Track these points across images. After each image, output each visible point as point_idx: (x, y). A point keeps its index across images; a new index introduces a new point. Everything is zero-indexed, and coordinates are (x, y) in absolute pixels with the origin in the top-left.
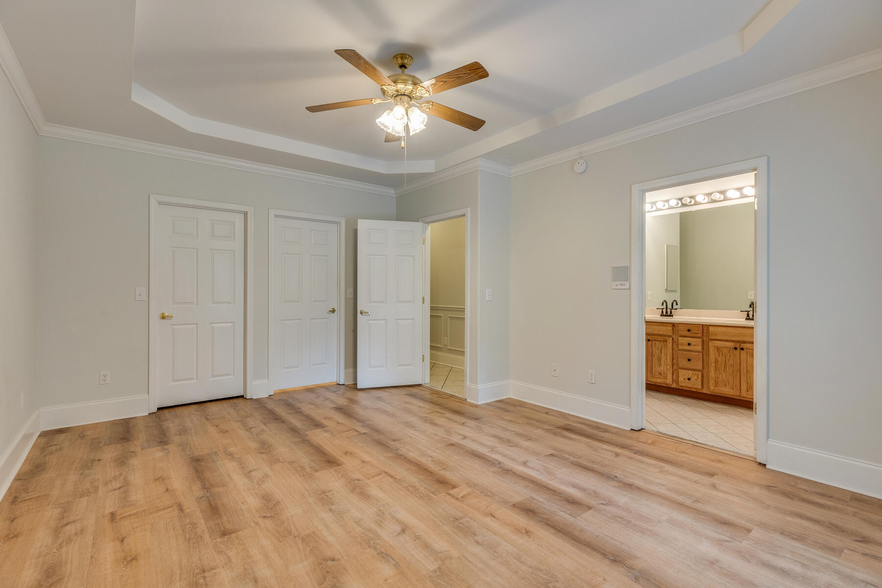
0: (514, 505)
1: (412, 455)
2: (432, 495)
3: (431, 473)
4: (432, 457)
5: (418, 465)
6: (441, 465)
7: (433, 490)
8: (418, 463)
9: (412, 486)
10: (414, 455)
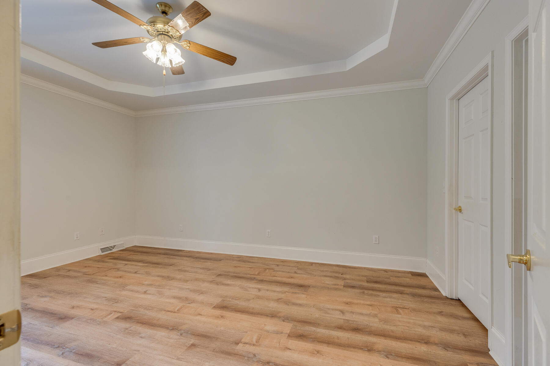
0: (72, 318)
1: (163, 334)
2: (134, 309)
3: (138, 322)
4: (142, 337)
5: (152, 326)
6: (130, 331)
7: (134, 312)
8: (152, 327)
9: (150, 310)
10: (161, 334)
